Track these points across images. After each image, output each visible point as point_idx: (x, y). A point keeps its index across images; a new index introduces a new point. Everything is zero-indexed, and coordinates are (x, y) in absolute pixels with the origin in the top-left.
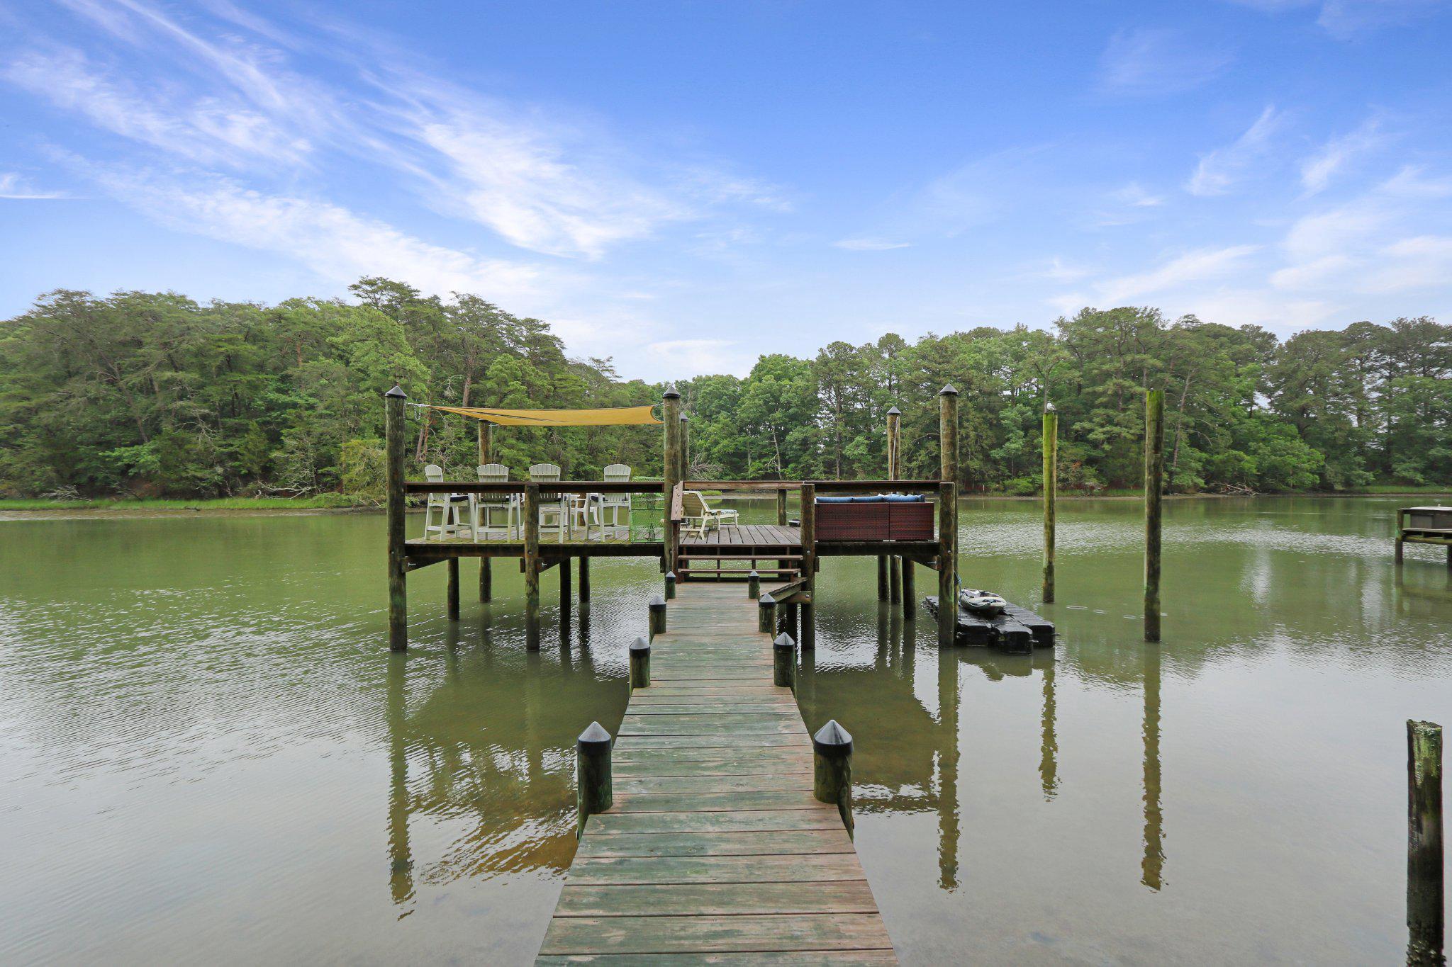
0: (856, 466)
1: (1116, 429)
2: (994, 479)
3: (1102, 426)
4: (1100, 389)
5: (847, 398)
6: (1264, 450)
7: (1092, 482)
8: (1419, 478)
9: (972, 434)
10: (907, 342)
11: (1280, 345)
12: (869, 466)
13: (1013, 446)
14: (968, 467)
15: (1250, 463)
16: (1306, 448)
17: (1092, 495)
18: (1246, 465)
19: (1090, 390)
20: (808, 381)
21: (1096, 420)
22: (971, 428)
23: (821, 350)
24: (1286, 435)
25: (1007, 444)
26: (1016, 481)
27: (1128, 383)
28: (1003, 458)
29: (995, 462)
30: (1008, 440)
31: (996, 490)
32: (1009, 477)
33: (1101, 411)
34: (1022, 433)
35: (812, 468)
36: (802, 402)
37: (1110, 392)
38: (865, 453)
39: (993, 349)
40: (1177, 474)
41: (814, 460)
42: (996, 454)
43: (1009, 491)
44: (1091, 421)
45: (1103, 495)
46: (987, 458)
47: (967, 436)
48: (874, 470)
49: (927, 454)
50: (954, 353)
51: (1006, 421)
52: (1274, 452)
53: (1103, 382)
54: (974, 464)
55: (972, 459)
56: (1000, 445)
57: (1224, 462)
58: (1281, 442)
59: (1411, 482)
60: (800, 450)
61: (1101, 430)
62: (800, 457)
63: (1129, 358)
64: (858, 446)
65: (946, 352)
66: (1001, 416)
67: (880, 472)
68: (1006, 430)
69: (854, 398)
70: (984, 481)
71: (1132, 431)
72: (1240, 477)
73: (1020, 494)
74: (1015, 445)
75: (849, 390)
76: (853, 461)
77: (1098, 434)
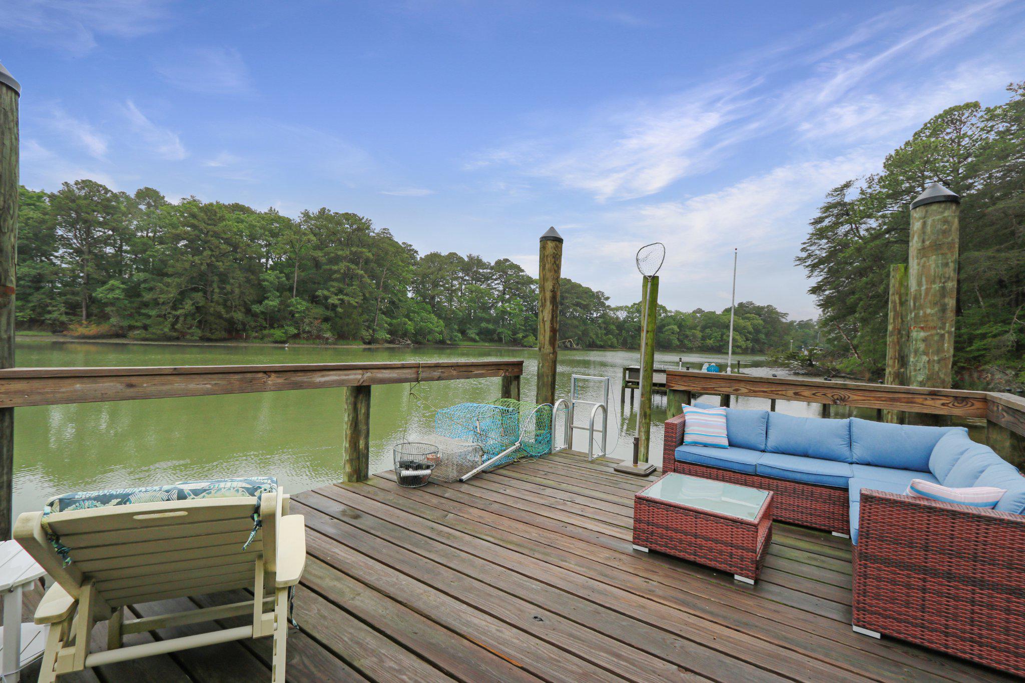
0: (108, 309)
1: (346, 298)
2: (254, 329)
3: (336, 295)
4: (335, 268)
5: (97, 241)
6: (417, 318)
7: (328, 335)
8: (477, 338)
9: (237, 291)
10: (168, 199)
11: (421, 258)
12: (125, 310)
13: (271, 303)
14: (232, 318)
15: (410, 326)
16: (436, 319)
17: (327, 344)
18: (409, 327)
19: (328, 267)
20: (45, 214)
21: (332, 289)
22: (237, 285)
23: (66, 184)
24: (427, 311)
25: (266, 301)
26: (272, 331)
27: (353, 266)
28: (262, 313)
29: (255, 315)
30: (267, 298)
31: (255, 338)
32: (265, 328)
33: (335, 284)
34: (278, 294)
35: (50, 308)
36: (35, 235)
37: (342, 271)
38: (121, 297)
39: (254, 223)
40: (377, 331)
41: (51, 299)
42: (256, 308)
43: (266, 339)
44: (328, 290)
45: (335, 344)
46: (248, 311)
47: (232, 292)
48: (131, 315)
49: (193, 304)
50: (222, 219)
51: (266, 283)
52: (422, 320)
53: (337, 264)
54: (239, 316)
55: (235, 311)
56: (260, 302)
57: (399, 325)
58: (424, 314)
59: (474, 340)
60: (30, 287)
61: (336, 297)
62: (30, 294)
63: (354, 249)
64: (112, 289)
65: (216, 215)
66: (261, 278)
67: (137, 317)
68: (264, 290)
69: (106, 241)
70: (244, 330)
71: (357, 300)
72: (405, 334)
73: (276, 342)
74: (273, 303)
75: (98, 233)
76: (106, 305)
77: (334, 300)
